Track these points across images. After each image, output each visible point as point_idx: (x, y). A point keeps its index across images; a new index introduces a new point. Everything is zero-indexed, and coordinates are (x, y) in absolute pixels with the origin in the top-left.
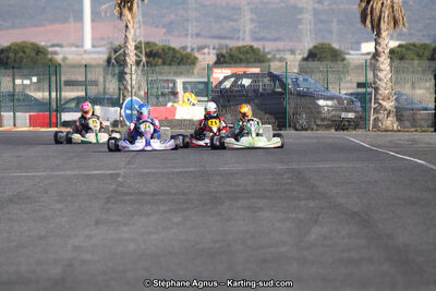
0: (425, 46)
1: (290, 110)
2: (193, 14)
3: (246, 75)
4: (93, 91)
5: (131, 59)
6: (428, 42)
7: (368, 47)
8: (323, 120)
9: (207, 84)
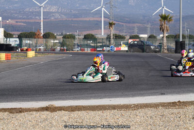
0: (173, 36)
1: (145, 48)
2: (125, 28)
3: (136, 41)
4: (104, 44)
5: (112, 37)
6: (174, 34)
7: (162, 36)
8: (152, 51)
9: (128, 43)
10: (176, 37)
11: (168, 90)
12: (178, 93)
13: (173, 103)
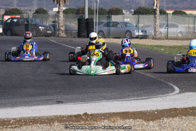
0: (74, 9)
3: (15, 18)
7: (56, 9)
8: (41, 33)
9: (2, 21)
10: (79, 11)
11: (67, 96)
12: (84, 100)
13: (76, 116)
